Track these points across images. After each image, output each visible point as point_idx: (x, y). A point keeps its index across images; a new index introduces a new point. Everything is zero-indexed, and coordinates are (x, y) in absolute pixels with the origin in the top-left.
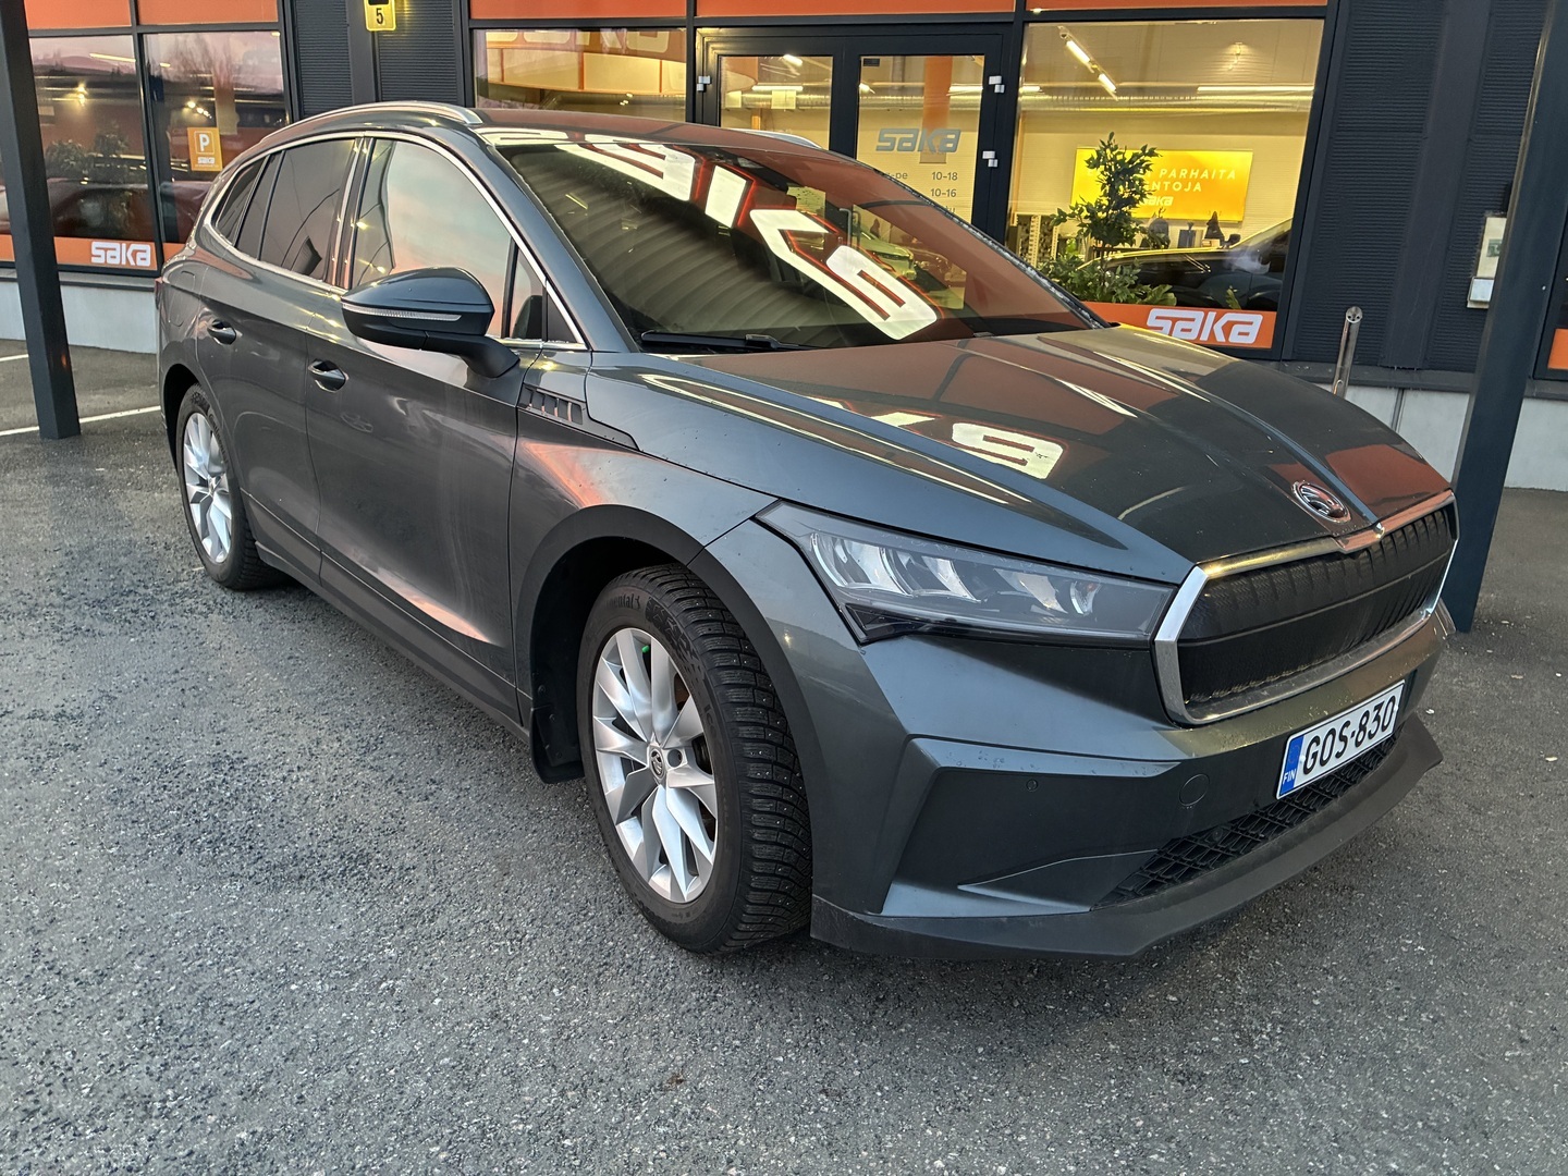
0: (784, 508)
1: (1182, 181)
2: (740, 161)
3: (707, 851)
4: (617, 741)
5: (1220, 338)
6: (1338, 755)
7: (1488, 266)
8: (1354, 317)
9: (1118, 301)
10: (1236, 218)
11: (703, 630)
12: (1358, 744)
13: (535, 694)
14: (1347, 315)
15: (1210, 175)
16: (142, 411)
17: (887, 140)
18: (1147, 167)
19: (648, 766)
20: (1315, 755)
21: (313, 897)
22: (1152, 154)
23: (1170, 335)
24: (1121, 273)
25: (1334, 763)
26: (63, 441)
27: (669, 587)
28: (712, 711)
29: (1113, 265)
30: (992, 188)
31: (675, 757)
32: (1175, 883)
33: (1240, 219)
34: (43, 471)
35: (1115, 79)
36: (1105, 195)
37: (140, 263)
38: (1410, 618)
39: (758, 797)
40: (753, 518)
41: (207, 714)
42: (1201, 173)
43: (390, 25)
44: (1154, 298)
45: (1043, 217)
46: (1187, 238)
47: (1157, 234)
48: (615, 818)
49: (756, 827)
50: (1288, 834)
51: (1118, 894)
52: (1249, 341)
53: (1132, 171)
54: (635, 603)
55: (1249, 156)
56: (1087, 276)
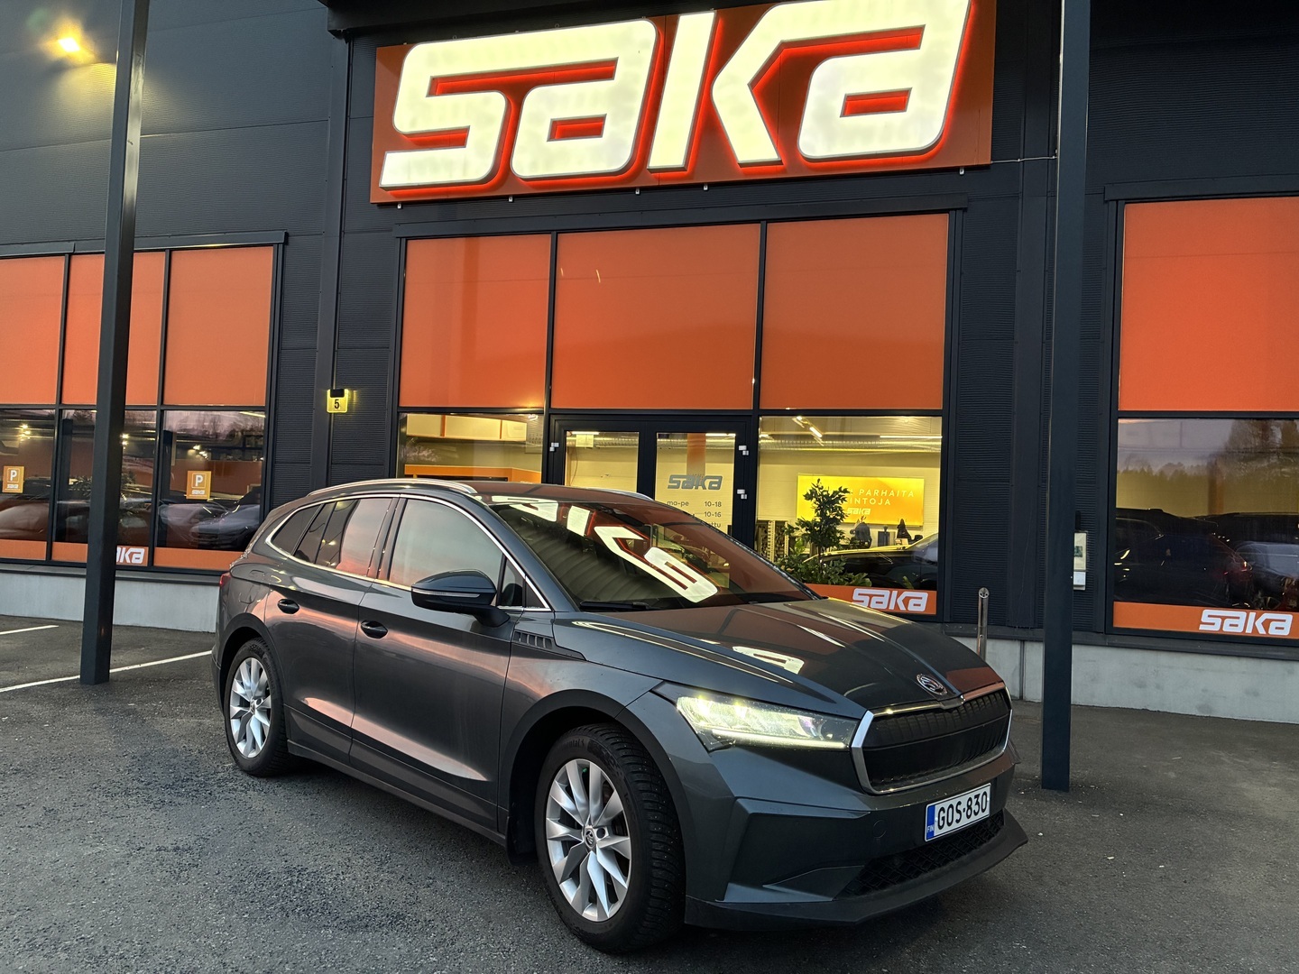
0: (667, 685)
1: (875, 497)
2: (615, 510)
3: (623, 883)
4: (561, 830)
5: (902, 608)
6: (958, 821)
7: (1080, 563)
8: (983, 594)
9: (833, 584)
10: (917, 524)
11: (623, 753)
12: (968, 817)
13: (511, 809)
14: (980, 593)
15: (896, 495)
16: (143, 665)
17: (674, 482)
18: (844, 499)
19: (583, 841)
20: (943, 818)
21: (378, 935)
22: (845, 491)
23: (869, 606)
24: (833, 565)
25: (955, 826)
26: (97, 686)
27: (601, 733)
28: (629, 796)
29: (828, 559)
30: (744, 510)
31: (601, 833)
32: (877, 890)
33: (921, 524)
34: (91, 706)
35: (822, 429)
36: (818, 516)
37: (135, 561)
38: (992, 752)
39: (655, 841)
40: (651, 691)
41: (271, 847)
42: (889, 493)
43: (344, 409)
44: (856, 582)
45: (776, 522)
46: (883, 538)
47: (862, 533)
48: (559, 881)
49: (654, 859)
50: (938, 870)
51: (846, 892)
52: (921, 609)
53: (836, 501)
54: (581, 743)
55: (921, 481)
56: (810, 567)
